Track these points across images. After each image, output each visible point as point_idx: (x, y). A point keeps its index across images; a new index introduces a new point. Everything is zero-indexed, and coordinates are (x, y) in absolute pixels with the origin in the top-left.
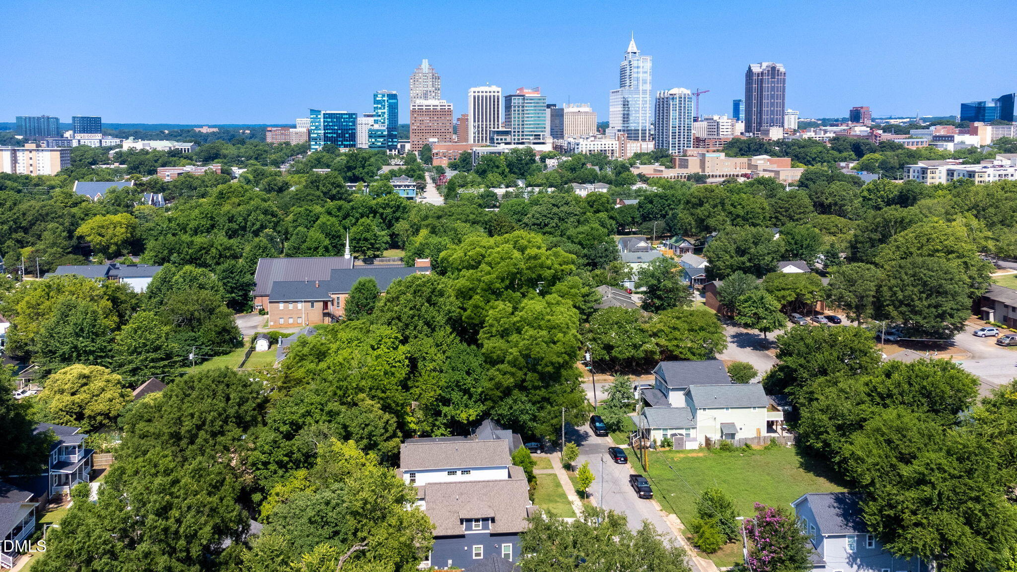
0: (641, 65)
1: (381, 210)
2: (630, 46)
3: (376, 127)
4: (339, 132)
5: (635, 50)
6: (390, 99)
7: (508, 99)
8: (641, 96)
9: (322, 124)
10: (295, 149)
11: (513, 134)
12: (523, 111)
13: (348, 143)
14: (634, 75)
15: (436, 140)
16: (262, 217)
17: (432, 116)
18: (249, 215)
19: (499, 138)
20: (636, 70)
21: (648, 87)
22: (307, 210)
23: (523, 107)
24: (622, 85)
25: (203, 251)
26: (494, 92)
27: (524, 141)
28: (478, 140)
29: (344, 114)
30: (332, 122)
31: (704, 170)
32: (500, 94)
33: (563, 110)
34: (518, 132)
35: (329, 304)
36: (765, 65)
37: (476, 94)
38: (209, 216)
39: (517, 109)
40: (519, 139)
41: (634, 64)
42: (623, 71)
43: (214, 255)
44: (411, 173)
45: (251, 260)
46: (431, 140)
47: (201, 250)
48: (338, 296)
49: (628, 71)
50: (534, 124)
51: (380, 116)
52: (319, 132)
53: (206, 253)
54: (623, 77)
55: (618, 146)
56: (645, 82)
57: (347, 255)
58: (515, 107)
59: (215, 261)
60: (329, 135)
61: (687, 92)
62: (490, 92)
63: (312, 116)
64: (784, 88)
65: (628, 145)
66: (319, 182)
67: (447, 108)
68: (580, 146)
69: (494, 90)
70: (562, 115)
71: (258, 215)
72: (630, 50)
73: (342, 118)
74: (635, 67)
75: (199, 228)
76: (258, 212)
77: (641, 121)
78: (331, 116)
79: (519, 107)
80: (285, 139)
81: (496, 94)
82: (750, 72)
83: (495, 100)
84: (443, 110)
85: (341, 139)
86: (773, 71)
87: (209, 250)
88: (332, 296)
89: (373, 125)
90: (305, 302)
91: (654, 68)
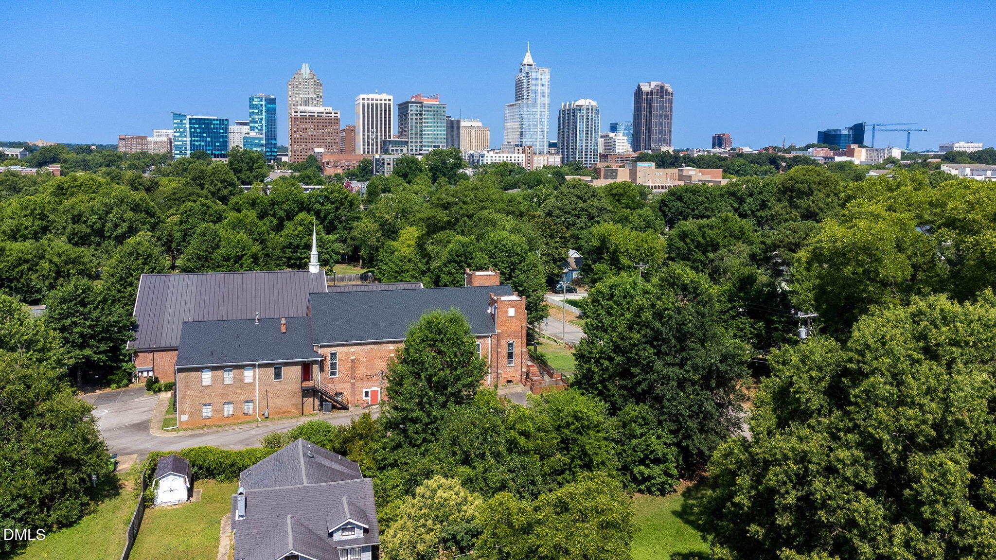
0: (539, 77)
1: (318, 207)
2: (526, 58)
3: (252, 134)
4: (209, 139)
5: (531, 62)
6: (268, 103)
7: (403, 108)
8: (539, 110)
9: (188, 130)
10: (156, 158)
11: (409, 144)
12: (421, 119)
13: (219, 152)
14: (533, 88)
15: (321, 150)
16: (130, 214)
17: (316, 124)
18: (108, 213)
19: (395, 148)
20: (534, 82)
21: (546, 101)
22: (203, 205)
23: (421, 115)
24: (518, 97)
25: (25, 267)
26: (385, 100)
27: (422, 152)
28: (368, 152)
29: (214, 120)
30: (199, 128)
31: (635, 180)
32: (391, 102)
33: (459, 122)
34: (416, 142)
35: (316, 368)
36: (653, 84)
37: (366, 102)
38: (36, 212)
39: (414, 117)
40: (416, 151)
41: (533, 75)
42: (519, 84)
43: (45, 272)
44: (307, 180)
45: (121, 279)
46: (317, 150)
47: (20, 265)
48: (333, 350)
49: (525, 84)
50: (432, 134)
51: (256, 122)
52: (185, 139)
53: (29, 269)
54: (520, 90)
55: (524, 159)
56: (543, 95)
57: (314, 268)
58: (412, 115)
59: (47, 283)
60: (196, 143)
61: (594, 103)
62: (381, 100)
63: (176, 121)
64: (671, 107)
65: (535, 158)
66: (204, 179)
67: (333, 115)
68: (485, 158)
69: (385, 98)
70: (459, 128)
71: (125, 212)
72: (525, 62)
73: (212, 124)
74: (533, 79)
75: (19, 231)
76: (124, 207)
77: (539, 136)
78: (198, 121)
79: (416, 115)
80: (142, 149)
81: (387, 102)
82: (639, 92)
83: (385, 110)
84: (328, 118)
85: (210, 148)
86: (662, 90)
87: (37, 264)
88: (320, 351)
89: (248, 133)
90: (260, 366)
91: (551, 80)
